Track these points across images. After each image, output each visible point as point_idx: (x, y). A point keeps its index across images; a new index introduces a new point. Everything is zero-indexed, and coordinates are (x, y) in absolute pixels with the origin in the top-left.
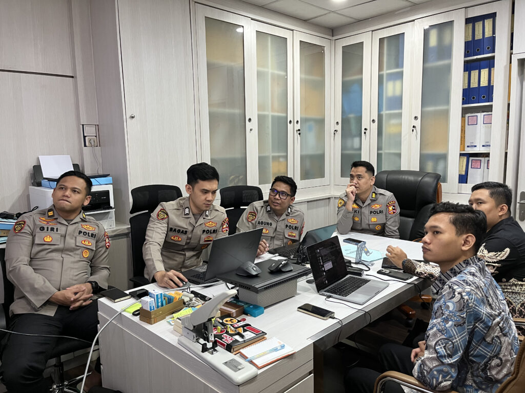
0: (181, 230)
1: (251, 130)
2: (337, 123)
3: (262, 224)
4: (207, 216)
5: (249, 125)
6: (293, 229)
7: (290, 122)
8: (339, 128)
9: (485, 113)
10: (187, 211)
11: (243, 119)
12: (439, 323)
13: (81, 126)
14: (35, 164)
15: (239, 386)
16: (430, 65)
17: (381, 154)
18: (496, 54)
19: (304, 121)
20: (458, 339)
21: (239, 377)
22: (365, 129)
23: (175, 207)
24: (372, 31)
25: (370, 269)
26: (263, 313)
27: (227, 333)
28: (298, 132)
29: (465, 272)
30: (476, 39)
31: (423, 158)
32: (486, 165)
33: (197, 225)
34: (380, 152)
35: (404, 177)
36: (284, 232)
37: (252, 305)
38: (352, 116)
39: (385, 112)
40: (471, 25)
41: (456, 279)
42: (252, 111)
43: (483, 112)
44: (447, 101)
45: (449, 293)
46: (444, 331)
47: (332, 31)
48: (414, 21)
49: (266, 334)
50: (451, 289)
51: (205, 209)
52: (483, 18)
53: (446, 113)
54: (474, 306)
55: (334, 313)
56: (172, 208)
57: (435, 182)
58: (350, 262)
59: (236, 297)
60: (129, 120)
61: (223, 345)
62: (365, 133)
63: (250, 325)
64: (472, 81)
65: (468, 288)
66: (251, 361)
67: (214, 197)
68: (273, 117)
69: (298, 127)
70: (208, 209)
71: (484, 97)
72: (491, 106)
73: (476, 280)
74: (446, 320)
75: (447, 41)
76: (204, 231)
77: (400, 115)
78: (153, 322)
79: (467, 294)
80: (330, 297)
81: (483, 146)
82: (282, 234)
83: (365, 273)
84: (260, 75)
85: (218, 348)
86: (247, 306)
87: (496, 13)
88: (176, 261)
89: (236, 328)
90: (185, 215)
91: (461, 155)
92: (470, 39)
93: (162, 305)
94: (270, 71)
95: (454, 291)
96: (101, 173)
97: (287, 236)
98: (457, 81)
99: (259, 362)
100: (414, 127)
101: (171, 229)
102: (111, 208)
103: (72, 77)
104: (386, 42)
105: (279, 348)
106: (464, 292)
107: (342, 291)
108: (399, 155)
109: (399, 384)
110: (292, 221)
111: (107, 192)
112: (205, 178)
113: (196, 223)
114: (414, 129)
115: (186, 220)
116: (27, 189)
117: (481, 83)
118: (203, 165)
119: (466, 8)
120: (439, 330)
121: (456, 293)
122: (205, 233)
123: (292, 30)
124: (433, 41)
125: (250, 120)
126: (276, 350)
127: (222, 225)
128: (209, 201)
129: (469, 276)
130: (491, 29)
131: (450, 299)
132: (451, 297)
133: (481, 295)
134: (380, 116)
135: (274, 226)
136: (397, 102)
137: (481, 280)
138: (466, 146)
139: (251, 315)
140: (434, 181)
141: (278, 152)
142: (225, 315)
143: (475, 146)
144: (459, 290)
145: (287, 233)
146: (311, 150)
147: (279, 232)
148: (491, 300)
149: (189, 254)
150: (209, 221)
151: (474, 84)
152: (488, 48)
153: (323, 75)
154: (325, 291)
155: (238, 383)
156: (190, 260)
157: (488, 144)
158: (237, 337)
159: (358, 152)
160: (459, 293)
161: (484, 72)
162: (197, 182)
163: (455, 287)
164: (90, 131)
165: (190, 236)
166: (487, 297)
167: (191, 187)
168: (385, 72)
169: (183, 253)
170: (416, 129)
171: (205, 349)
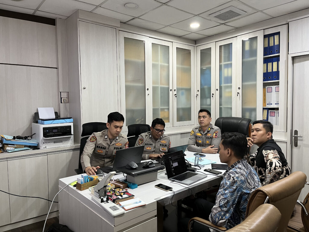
0: (103, 147)
1: (148, 94)
2: (198, 91)
3: (147, 145)
4: (117, 140)
5: (147, 92)
6: (164, 146)
7: (171, 90)
8: (199, 93)
9: (276, 86)
10: (106, 137)
11: (144, 89)
12: (222, 191)
13: (60, 93)
14: (36, 112)
15: (114, 217)
16: (245, 60)
17: (222, 108)
18: (281, 54)
19: (178, 90)
20: (230, 199)
21: (115, 213)
22: (213, 94)
23: (101, 135)
24: (216, 42)
25: (201, 169)
26: (137, 187)
27: (115, 195)
28: (175, 96)
29: (236, 167)
30: (270, 46)
31: (244, 111)
32: (278, 114)
33: (111, 145)
34: (221, 107)
35: (231, 121)
36: (159, 148)
37: (132, 183)
38: (206, 87)
39: (223, 85)
40: (267, 39)
41: (232, 171)
42: (149, 84)
43: (275, 85)
44: (255, 80)
45: (227, 177)
46: (224, 195)
47: (195, 42)
48: (237, 37)
49: (134, 196)
50: (229, 176)
51: (116, 136)
52: (273, 35)
53: (255, 86)
54: (240, 184)
55: (172, 188)
56: (99, 135)
57: (248, 124)
58: (191, 165)
59: (126, 180)
60: (82, 90)
61: (112, 200)
62: (212, 96)
63: (128, 192)
64: (269, 69)
65: (237, 175)
66: (123, 207)
67: (121, 130)
68: (161, 88)
69: (175, 93)
70: (117, 136)
71: (275, 77)
72: (279, 82)
73: (242, 171)
74: (225, 190)
75: (254, 47)
76: (115, 148)
77: (231, 87)
78: (82, 190)
79: (236, 178)
80: (174, 181)
81: (276, 104)
82: (158, 149)
83: (197, 170)
84: (154, 66)
85: (109, 201)
86: (129, 184)
87: (280, 32)
88: (99, 163)
89: (121, 193)
90: (105, 139)
91: (264, 109)
92: (267, 46)
93: (87, 182)
94: (160, 63)
95: (230, 176)
96: (69, 116)
97: (161, 150)
98: (260, 68)
99: (126, 208)
100: (238, 93)
101: (98, 146)
102: (71, 135)
103: (57, 68)
104: (223, 48)
105: (138, 202)
106: (235, 177)
107: (181, 179)
108: (231, 108)
109: (209, 227)
110: (163, 142)
111: (70, 126)
112: (116, 120)
113: (111, 144)
114: (238, 94)
115: (105, 142)
116: (31, 125)
117: (273, 69)
118: (117, 113)
119: (264, 29)
120: (221, 194)
121: (231, 177)
122: (115, 149)
123: (172, 42)
124: (247, 47)
125: (148, 89)
126: (137, 203)
127: (125, 145)
128: (118, 132)
129: (238, 170)
130: (278, 41)
131: (229, 180)
132: (228, 179)
133: (244, 178)
134: (220, 87)
135: (154, 145)
136: (229, 80)
137: (244, 171)
138: (267, 104)
139: (131, 188)
140: (247, 122)
141: (164, 106)
142: (117, 187)
143: (272, 104)
144: (233, 176)
145: (161, 149)
146: (183, 105)
147: (157, 148)
148: (249, 181)
149: (107, 160)
150: (118, 143)
151: (270, 70)
152: (277, 51)
153: (190, 65)
154: (172, 178)
155: (113, 216)
156: (107, 164)
157: (278, 103)
158: (120, 197)
159: (209, 107)
160: (232, 177)
161: (275, 64)
162: (113, 122)
163: (231, 174)
164: (64, 95)
165: (107, 150)
166: (247, 179)
167: (109, 124)
168: (223, 63)
169: (104, 159)
170: (239, 95)
171: (102, 201)
